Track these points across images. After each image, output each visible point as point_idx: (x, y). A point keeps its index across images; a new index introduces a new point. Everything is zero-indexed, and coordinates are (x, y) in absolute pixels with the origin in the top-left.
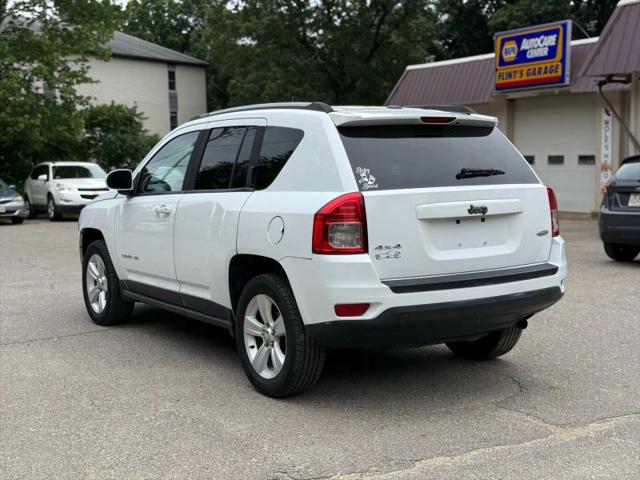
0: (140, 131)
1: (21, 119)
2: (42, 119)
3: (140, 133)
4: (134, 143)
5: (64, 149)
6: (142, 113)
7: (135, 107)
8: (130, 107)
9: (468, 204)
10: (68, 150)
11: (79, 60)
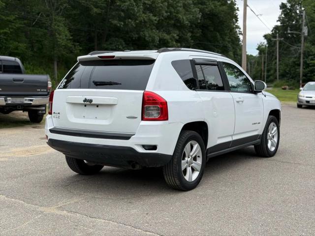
9: (84, 97)
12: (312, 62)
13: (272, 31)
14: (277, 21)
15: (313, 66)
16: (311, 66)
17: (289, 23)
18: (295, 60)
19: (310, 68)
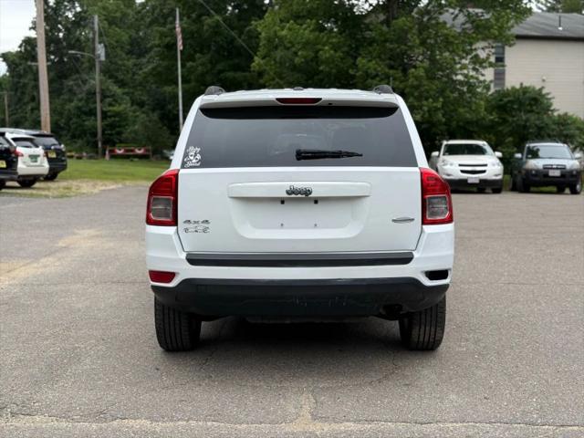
0: (549, 110)
1: (425, 103)
2: (444, 103)
3: (550, 113)
4: (537, 122)
5: (471, 129)
6: (548, 94)
7: (543, 88)
8: (538, 88)
9: (287, 185)
10: (476, 129)
11: (486, 47)
12: (111, 108)
13: (20, 47)
14: (30, 29)
15: (114, 116)
16: (110, 117)
17: (53, 34)
18: (80, 104)
19: (109, 119)
